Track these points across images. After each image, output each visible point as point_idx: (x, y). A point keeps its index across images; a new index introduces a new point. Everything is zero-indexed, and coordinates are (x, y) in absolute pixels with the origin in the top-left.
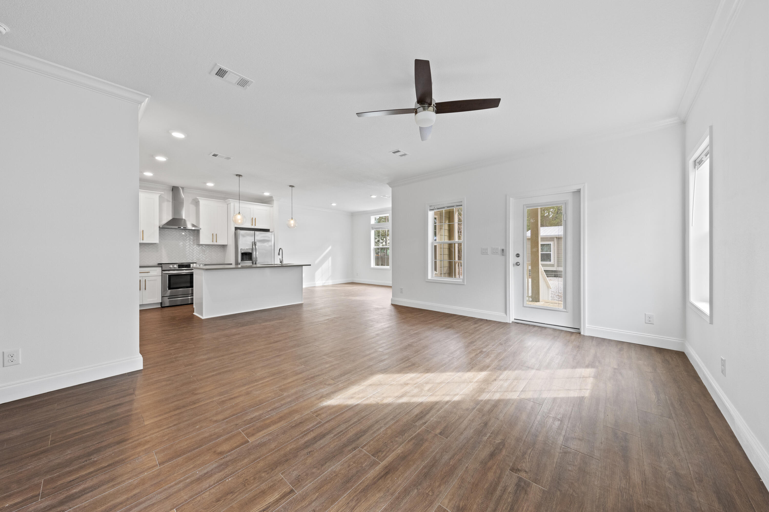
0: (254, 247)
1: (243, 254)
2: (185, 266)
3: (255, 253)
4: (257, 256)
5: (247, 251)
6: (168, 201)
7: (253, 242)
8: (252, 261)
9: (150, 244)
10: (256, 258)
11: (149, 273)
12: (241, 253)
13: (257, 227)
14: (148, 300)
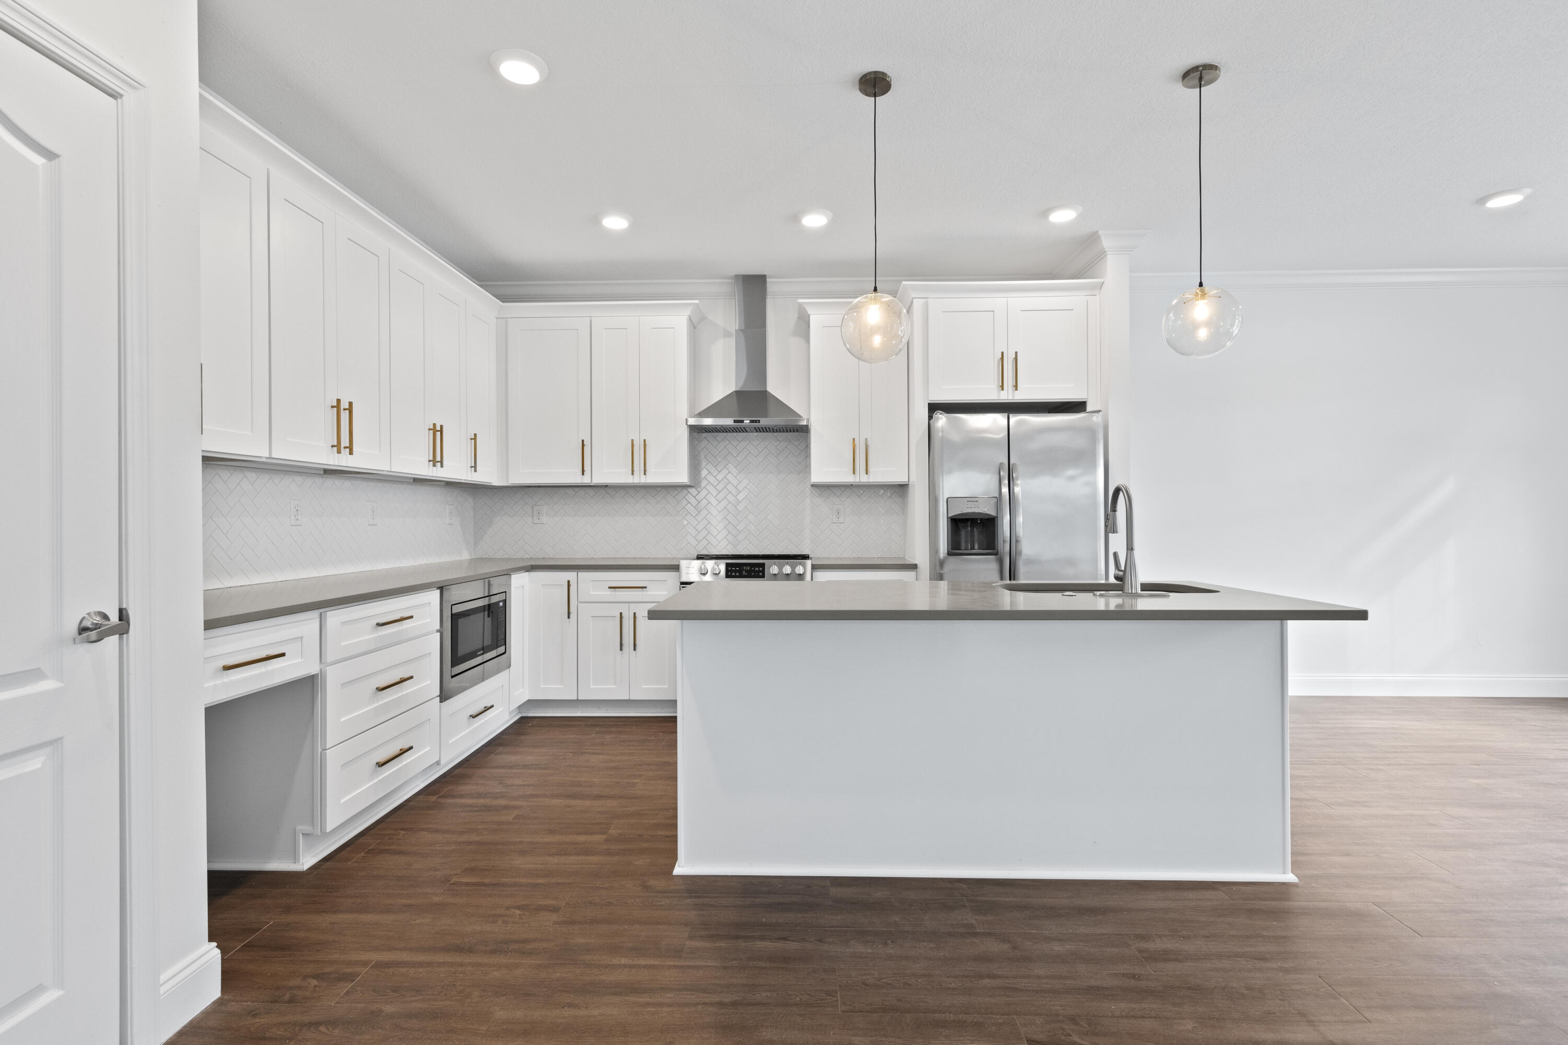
0: (1005, 490)
1: (958, 523)
2: (746, 571)
3: (1007, 519)
4: (1020, 531)
5: (977, 510)
6: (727, 334)
7: (1001, 464)
8: (996, 554)
9: (659, 489)
10: (1017, 541)
11: (644, 592)
12: (948, 517)
13: (1023, 395)
14: (643, 687)
